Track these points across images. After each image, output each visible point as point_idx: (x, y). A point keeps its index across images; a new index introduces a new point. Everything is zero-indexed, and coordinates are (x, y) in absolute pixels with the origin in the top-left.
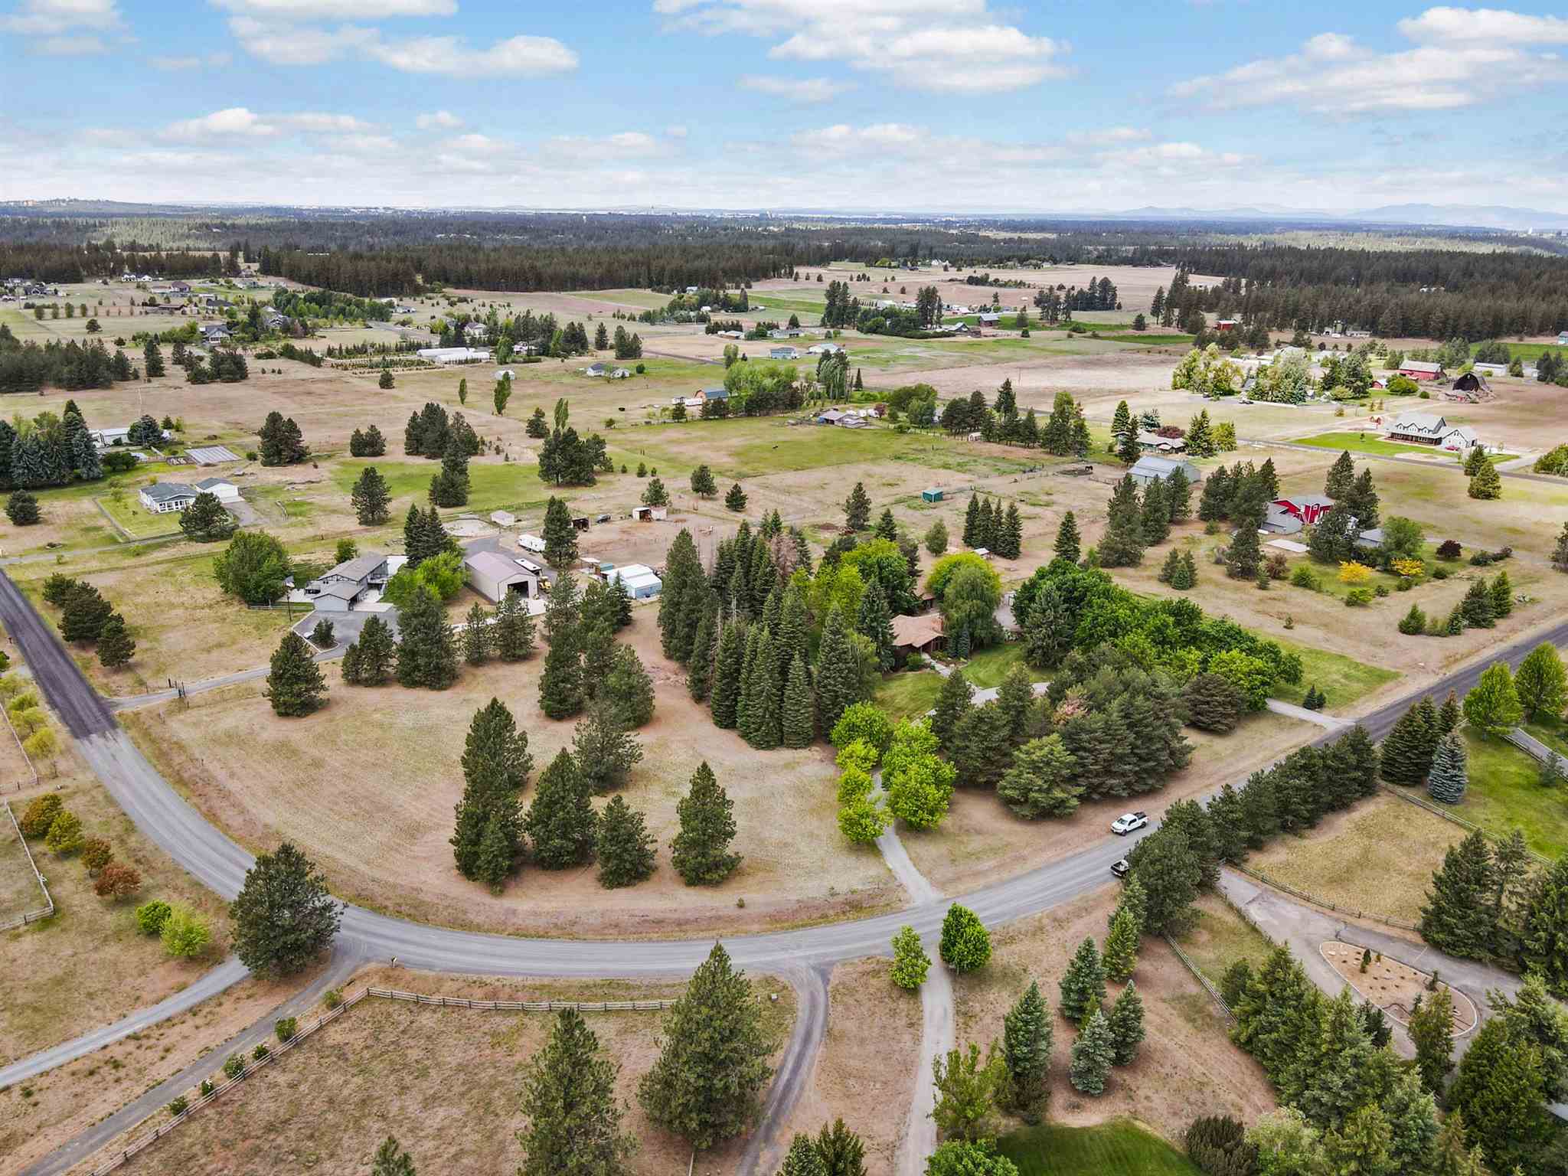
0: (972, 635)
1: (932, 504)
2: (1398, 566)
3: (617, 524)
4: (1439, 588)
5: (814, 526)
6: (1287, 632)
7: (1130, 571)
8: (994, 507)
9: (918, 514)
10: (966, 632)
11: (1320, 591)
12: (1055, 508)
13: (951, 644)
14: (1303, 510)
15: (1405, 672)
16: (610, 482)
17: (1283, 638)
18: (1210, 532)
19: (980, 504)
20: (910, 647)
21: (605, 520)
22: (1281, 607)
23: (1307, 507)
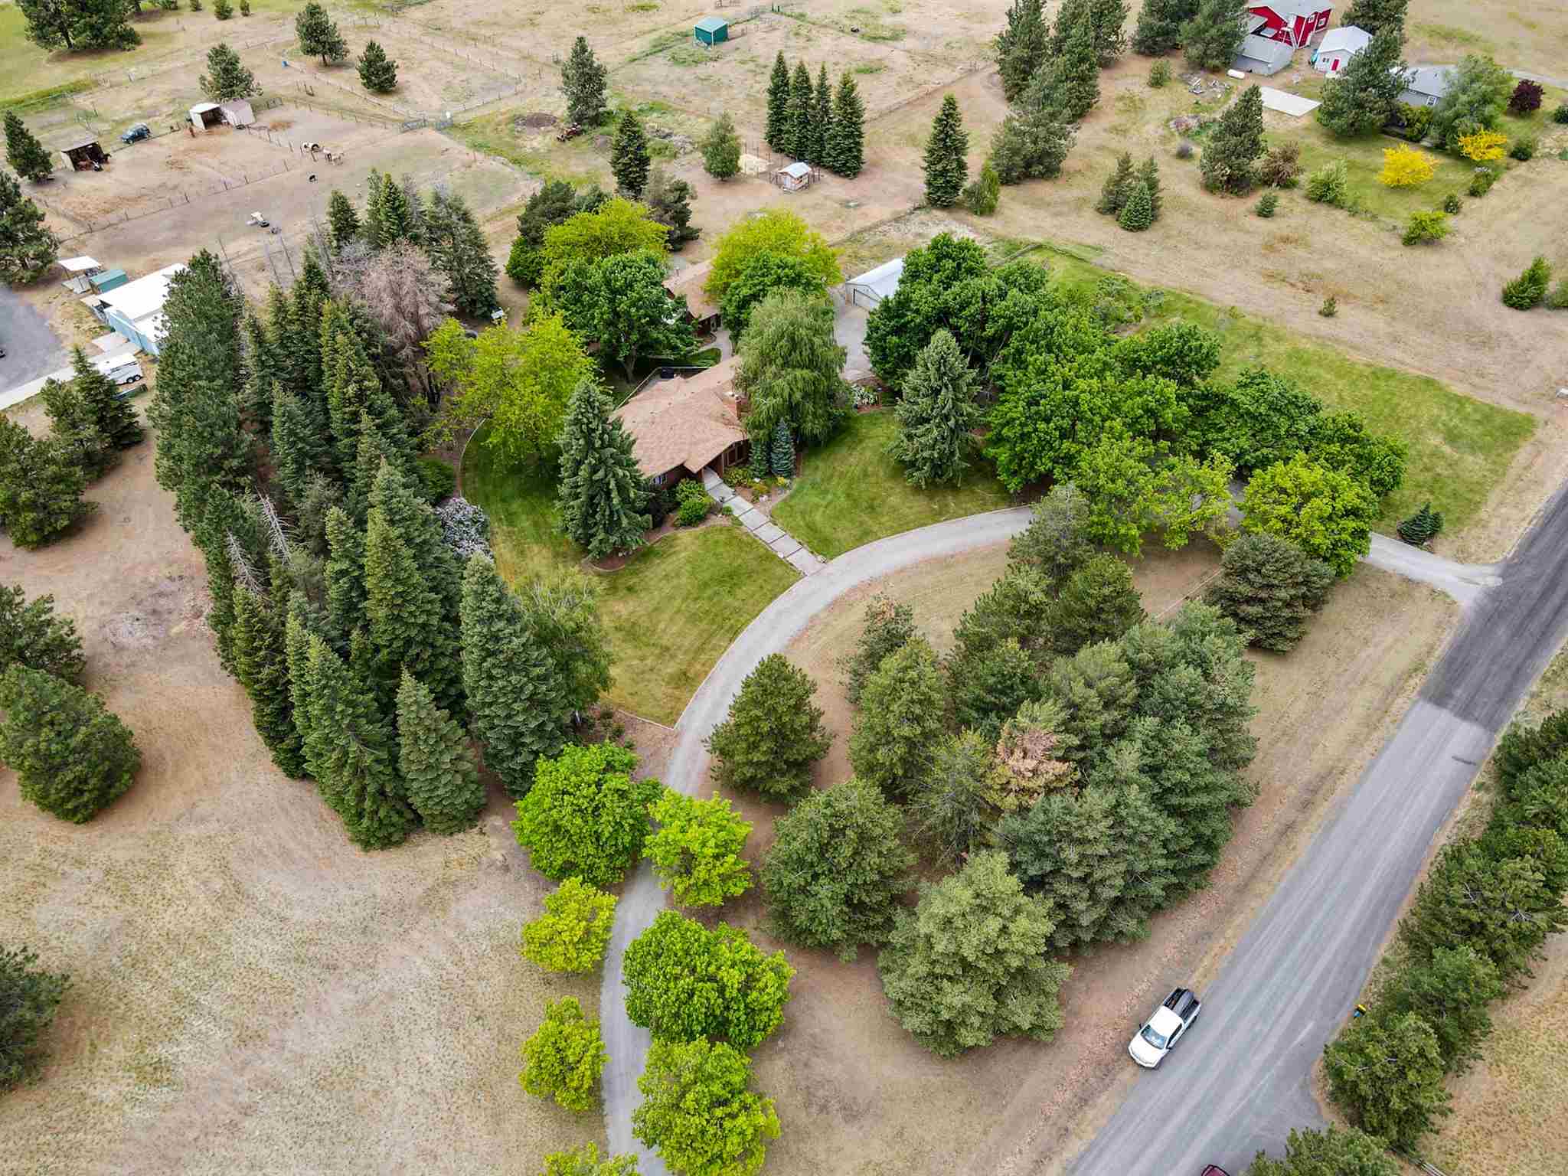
0: (796, 432)
1: (712, 51)
2: (1468, 145)
3: (166, 144)
4: (1528, 182)
5: (515, 119)
6: (1324, 326)
7: (1044, 190)
8: (814, 82)
9: (688, 74)
10: (784, 433)
11: (1353, 213)
12: (909, 43)
13: (757, 453)
14: (1292, 24)
15: (1540, 414)
16: (167, 37)
17: (1322, 340)
18: (1158, 81)
19: (791, 74)
20: (681, 472)
21: (140, 136)
22: (1302, 260)
23: (1300, 20)
